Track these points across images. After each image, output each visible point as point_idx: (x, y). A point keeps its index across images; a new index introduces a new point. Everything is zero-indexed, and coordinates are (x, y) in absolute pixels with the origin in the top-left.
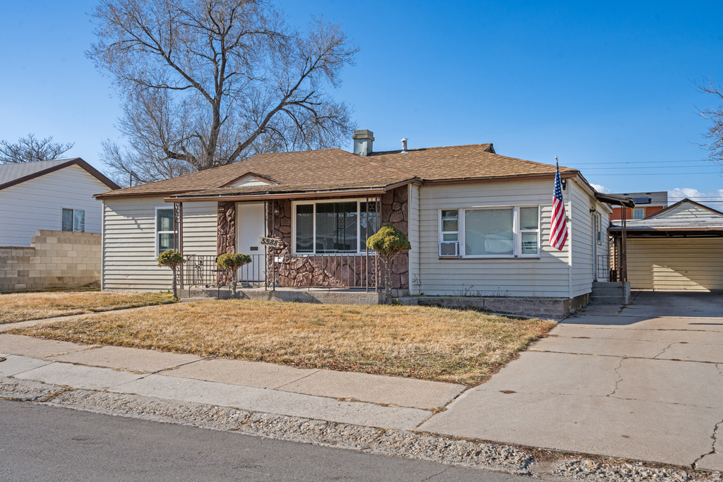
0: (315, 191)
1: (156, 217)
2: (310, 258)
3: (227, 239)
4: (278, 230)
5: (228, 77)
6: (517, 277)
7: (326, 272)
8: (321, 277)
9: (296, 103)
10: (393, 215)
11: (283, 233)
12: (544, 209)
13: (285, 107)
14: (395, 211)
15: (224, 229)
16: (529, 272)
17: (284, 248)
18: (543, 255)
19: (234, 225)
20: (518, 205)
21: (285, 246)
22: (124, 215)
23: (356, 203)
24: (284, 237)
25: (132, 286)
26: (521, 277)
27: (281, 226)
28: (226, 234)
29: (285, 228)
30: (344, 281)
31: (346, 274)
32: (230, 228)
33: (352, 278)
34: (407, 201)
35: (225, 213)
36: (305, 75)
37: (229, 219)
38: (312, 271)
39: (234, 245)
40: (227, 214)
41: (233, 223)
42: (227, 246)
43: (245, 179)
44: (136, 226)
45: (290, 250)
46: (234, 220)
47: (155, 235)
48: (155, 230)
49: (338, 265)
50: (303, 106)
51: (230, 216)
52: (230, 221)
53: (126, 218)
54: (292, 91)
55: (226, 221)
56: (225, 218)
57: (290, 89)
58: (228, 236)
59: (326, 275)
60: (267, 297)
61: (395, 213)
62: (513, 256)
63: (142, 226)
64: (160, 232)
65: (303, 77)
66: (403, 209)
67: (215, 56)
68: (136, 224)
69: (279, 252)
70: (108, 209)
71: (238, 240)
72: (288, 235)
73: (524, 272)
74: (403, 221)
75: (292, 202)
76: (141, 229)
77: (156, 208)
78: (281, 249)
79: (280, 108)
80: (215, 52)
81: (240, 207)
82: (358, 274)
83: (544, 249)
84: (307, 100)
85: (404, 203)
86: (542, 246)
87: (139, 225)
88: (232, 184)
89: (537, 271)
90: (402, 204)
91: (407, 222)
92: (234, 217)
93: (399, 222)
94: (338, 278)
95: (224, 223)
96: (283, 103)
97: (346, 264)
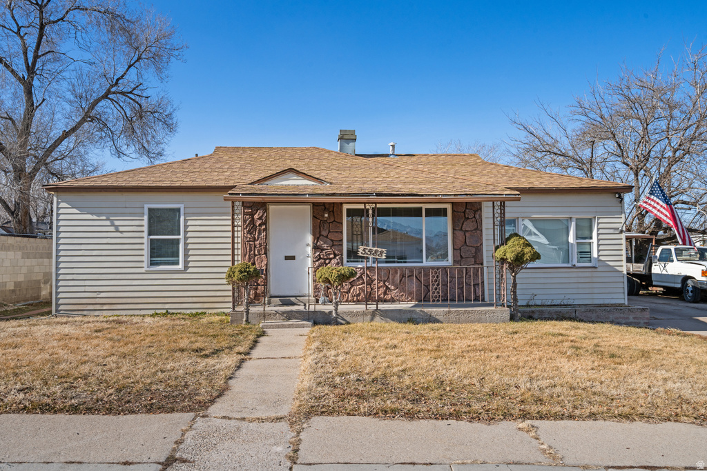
0: (436, 195)
1: (146, 218)
2: (368, 268)
3: (255, 247)
4: (327, 237)
5: (43, 55)
6: (576, 285)
7: (387, 284)
8: (382, 290)
9: (122, 93)
10: (465, 223)
11: (332, 241)
12: (600, 221)
13: (110, 96)
14: (468, 218)
15: (251, 234)
16: (587, 280)
17: (335, 258)
18: (601, 264)
19: (265, 230)
20: (575, 216)
21: (335, 255)
22: (92, 214)
23: (421, 208)
24: (333, 245)
25: (105, 307)
26: (580, 286)
27: (329, 232)
28: (255, 240)
29: (336, 234)
30: (410, 293)
31: (413, 286)
32: (260, 233)
33: (419, 290)
34: (481, 209)
35: (252, 215)
36: (132, 65)
37: (258, 223)
38: (370, 282)
39: (265, 253)
40: (256, 216)
41: (264, 227)
42: (255, 255)
43: (284, 176)
44: (112, 229)
45: (341, 259)
46: (265, 223)
47: (145, 240)
48: (145, 234)
49: (403, 276)
50: (129, 97)
51: (260, 218)
52: (260, 225)
53: (95, 217)
54: (118, 80)
55: (254, 225)
56: (253, 221)
57: (116, 78)
58: (257, 243)
59: (387, 288)
60: (369, 317)
61: (468, 221)
62: (570, 265)
63: (121, 229)
64: (152, 237)
65: (130, 67)
66: (477, 217)
67: (19, 30)
68: (112, 225)
69: (327, 261)
70: (63, 205)
71: (272, 248)
72: (340, 243)
73: (582, 280)
74: (477, 229)
75: (344, 205)
76: (122, 232)
77: (147, 206)
78: (331, 259)
79: (105, 96)
80: (18, 25)
81: (272, 208)
82: (427, 286)
83: (601, 258)
84: (135, 92)
85: (477, 210)
86: (599, 256)
87: (117, 227)
88: (265, 180)
89: (595, 280)
90: (475, 212)
91: (482, 231)
92: (266, 220)
93: (472, 231)
94: (403, 290)
95: (251, 227)
96: (108, 92)
97: (412, 275)
